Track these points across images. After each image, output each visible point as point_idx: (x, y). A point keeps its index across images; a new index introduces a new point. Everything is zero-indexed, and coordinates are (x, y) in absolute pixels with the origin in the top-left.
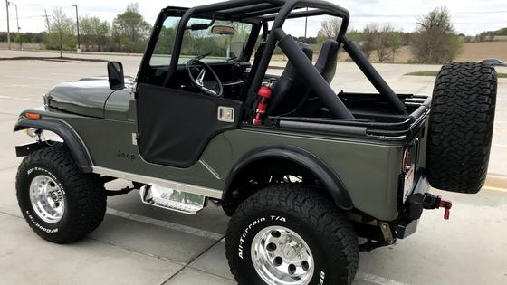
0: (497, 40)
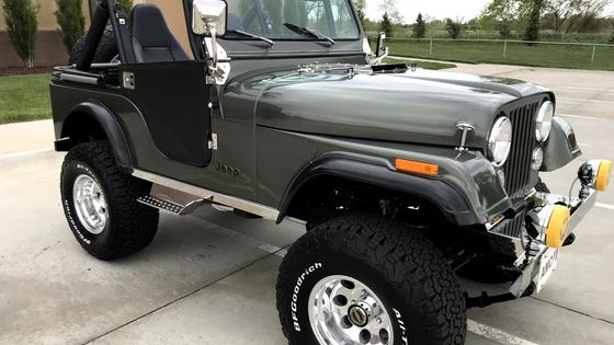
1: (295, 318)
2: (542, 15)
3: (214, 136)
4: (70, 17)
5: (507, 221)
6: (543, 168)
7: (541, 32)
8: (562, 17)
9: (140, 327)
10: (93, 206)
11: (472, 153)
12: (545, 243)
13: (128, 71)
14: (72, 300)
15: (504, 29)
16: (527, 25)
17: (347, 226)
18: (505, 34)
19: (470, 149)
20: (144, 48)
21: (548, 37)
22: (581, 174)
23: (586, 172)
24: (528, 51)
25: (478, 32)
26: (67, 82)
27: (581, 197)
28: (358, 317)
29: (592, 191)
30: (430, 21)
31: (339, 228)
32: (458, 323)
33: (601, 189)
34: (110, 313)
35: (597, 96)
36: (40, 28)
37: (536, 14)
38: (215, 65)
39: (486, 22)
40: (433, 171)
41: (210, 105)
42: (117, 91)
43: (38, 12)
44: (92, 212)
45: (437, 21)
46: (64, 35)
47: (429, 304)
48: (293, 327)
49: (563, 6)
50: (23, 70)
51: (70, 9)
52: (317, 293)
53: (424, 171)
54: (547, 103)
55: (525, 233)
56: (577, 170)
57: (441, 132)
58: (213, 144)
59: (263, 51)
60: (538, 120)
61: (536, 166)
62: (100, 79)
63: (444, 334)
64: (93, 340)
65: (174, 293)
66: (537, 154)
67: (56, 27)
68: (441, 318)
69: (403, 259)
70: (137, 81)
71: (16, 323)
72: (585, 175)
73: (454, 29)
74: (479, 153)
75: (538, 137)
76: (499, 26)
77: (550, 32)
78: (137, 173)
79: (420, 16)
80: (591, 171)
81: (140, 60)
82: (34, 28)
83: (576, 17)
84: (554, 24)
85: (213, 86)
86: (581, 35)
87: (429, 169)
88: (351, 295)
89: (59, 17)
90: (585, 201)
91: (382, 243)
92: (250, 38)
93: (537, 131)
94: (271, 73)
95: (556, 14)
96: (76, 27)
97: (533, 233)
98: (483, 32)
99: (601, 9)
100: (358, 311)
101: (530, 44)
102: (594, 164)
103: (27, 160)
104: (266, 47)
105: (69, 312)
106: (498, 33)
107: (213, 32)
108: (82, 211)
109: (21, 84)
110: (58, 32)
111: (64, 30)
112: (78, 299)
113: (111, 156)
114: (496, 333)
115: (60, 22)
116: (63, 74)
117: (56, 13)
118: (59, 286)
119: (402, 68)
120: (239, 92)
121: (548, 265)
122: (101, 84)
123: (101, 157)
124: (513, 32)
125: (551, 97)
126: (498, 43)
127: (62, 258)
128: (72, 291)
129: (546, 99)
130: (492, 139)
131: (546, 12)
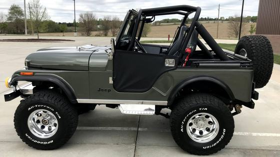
0: (162, 25)
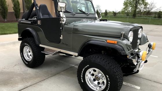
1: (82, 79)
2: (137, 11)
3: (62, 36)
4: (16, 8)
5: (132, 56)
6: (140, 45)
7: (137, 15)
8: (142, 11)
9: (42, 83)
10: (28, 54)
11: (125, 39)
12: (141, 60)
13: (39, 20)
14: (24, 77)
15: (128, 14)
16: (133, 13)
17: (95, 56)
18: (128, 15)
19: (124, 38)
20: (43, 15)
21: (138, 16)
22: (149, 46)
23: (150, 45)
24: (133, 20)
25: (121, 15)
26: (22, 23)
27: (149, 51)
28: (97, 78)
29: (151, 50)
30: (109, 12)
31: (93, 57)
32: (121, 79)
33: (153, 49)
34: (34, 80)
35: (151, 31)
36: (9, 11)
37: (135, 10)
38: (62, 19)
39: (123, 12)
40: (116, 42)
41: (61, 28)
42: (36, 25)
43: (8, 7)
44: (28, 56)
45: (110, 12)
46: (15, 13)
47: (115, 74)
48: (81, 81)
49: (142, 9)
50: (4, 22)
51: (16, 6)
52: (87, 73)
53: (114, 43)
54: (141, 29)
55: (137, 58)
56: (148, 45)
57: (117, 34)
58: (61, 38)
59: (73, 16)
60: (139, 33)
61: (138, 44)
62: (31, 22)
63: (119, 81)
64: (31, 86)
65: (50, 75)
66: (139, 41)
67: (13, 11)
68: (118, 77)
69: (109, 63)
70: (42, 22)
71: (11, 82)
72: (150, 46)
73: (115, 14)
74: (126, 39)
75: (139, 37)
76: (126, 13)
77: (139, 15)
78: (41, 45)
79: (106, 10)
80: (151, 45)
81: (42, 18)
82: (7, 11)
83: (145, 11)
84: (140, 13)
85: (62, 24)
86: (147, 16)
87: (115, 42)
88: (95, 73)
89: (13, 8)
90: (150, 52)
91: (104, 60)
92: (70, 13)
93: (139, 36)
94: (75, 21)
95: (140, 10)
96: (18, 11)
97: (139, 57)
98: (122, 15)
99: (152, 9)
100: (97, 77)
101: (134, 18)
102: (152, 44)
103: (8, 44)
104: (74, 15)
105: (24, 80)
106: (126, 15)
107: (63, 10)
108: (25, 55)
109: (4, 25)
110: (13, 12)
111: (15, 12)
112: (26, 77)
113: (34, 41)
114: (129, 84)
115: (14, 9)
116: (21, 21)
117: (13, 7)
118: (20, 74)
119: (106, 20)
120: (68, 25)
121: (142, 66)
122: (32, 24)
123: (31, 42)
124: (130, 15)
125: (142, 27)
126: (126, 17)
127: (20, 67)
128: (24, 75)
129: (140, 28)
130: (129, 36)
131: (138, 10)
